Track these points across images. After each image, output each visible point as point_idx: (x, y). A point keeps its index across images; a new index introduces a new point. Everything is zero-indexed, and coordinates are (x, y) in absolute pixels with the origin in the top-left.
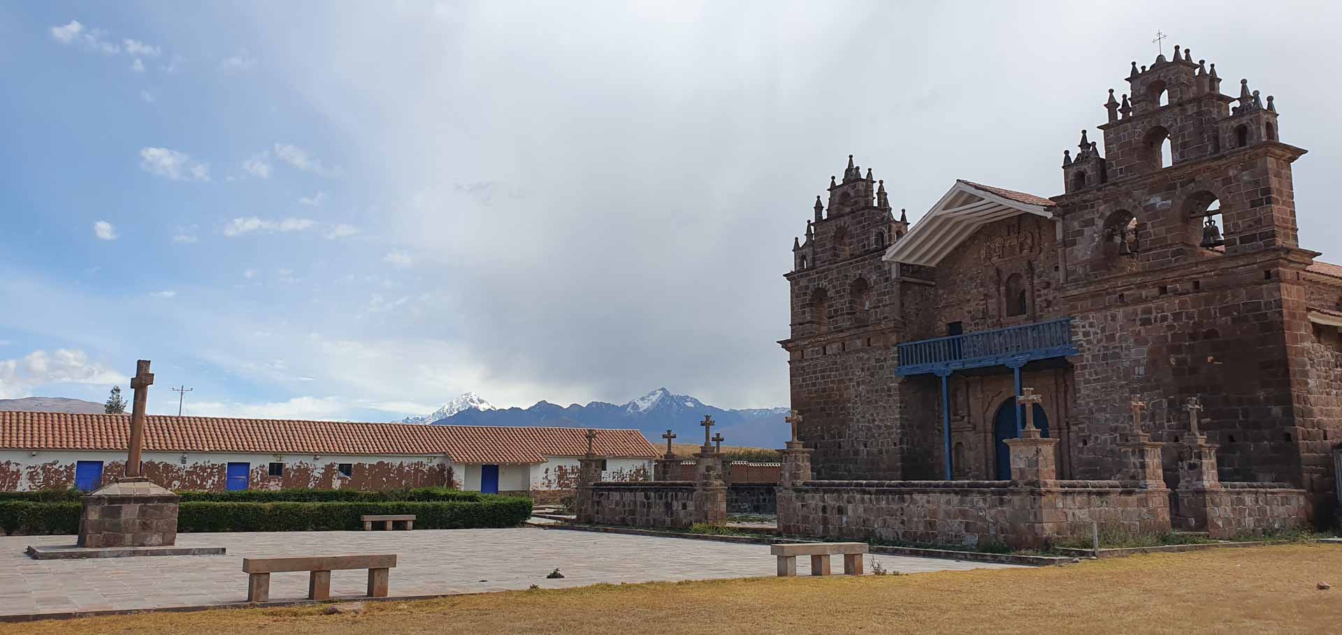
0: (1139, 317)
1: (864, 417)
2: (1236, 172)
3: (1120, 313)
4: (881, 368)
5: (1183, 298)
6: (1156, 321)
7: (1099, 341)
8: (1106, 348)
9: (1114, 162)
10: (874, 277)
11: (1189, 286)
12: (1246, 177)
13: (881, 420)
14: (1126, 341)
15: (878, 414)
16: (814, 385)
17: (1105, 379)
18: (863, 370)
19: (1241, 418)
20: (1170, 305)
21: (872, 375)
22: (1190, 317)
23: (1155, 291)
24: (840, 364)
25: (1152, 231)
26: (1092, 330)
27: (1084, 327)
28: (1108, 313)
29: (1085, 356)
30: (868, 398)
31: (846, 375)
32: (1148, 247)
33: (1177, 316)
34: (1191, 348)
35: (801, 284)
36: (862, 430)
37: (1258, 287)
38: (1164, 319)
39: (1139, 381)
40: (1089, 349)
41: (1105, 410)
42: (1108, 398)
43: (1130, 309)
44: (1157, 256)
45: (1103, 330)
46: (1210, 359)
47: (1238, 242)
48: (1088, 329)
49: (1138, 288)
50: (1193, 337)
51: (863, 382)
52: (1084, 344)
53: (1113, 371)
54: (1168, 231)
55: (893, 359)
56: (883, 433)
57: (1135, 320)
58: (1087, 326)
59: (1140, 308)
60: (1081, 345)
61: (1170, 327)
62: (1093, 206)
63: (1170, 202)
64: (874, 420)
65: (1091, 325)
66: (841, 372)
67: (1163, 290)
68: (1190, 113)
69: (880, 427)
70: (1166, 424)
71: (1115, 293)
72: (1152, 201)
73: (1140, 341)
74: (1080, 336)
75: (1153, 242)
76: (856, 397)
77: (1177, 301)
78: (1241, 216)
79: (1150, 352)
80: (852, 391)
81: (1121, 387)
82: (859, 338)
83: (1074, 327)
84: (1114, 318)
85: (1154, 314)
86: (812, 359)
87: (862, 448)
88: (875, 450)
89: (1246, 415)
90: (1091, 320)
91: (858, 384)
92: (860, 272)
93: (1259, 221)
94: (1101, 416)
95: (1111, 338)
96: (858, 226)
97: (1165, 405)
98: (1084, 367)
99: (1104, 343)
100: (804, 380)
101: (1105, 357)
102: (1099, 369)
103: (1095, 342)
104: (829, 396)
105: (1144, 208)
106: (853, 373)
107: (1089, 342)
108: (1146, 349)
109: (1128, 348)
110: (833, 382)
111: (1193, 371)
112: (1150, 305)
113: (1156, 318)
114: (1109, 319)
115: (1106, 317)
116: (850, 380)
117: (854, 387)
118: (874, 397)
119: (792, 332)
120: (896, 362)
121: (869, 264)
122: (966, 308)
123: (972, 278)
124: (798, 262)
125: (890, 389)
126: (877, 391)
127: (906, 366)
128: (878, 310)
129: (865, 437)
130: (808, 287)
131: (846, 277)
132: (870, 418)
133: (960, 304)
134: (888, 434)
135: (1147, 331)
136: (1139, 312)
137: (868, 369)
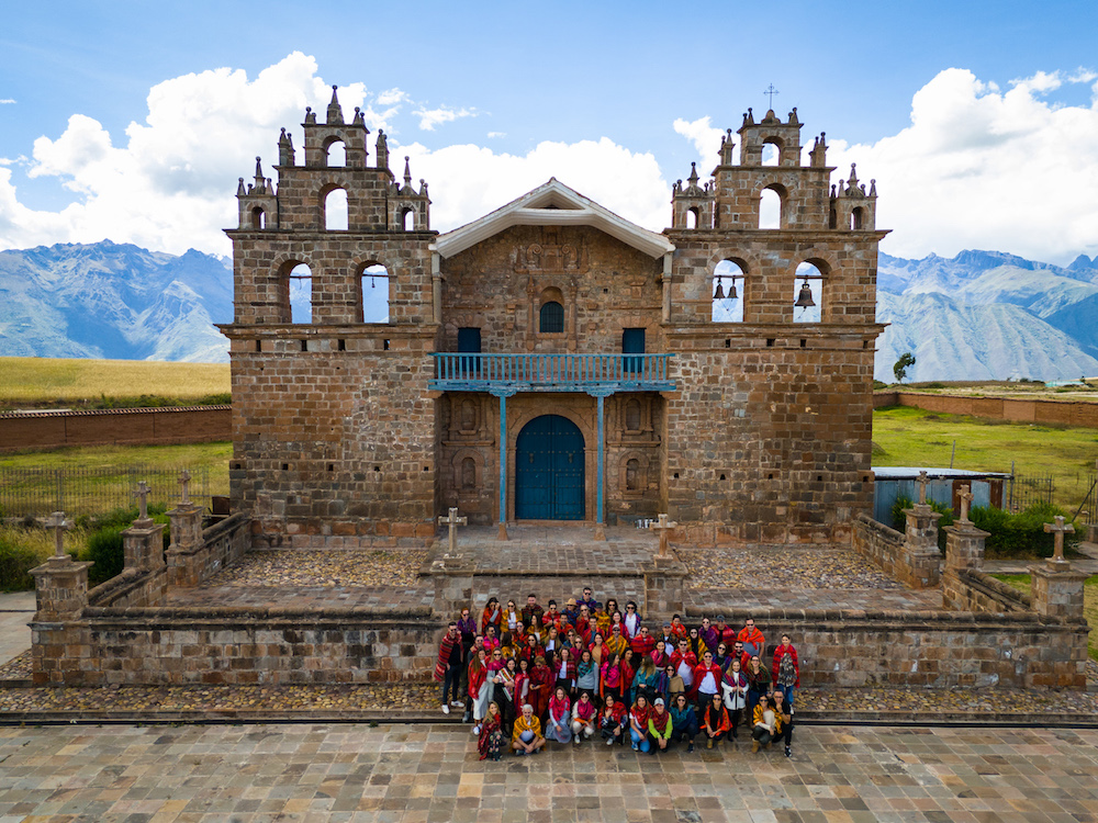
0: (745, 363)
1: (373, 435)
2: (851, 248)
3: (725, 357)
4: (408, 378)
5: (790, 353)
6: (761, 370)
7: (700, 381)
8: (706, 389)
9: (729, 207)
10: (399, 264)
11: (797, 343)
12: (859, 255)
13: (402, 440)
14: (729, 384)
15: (398, 433)
16: (283, 388)
17: (702, 418)
18: (374, 377)
19: (828, 462)
20: (776, 358)
21: (391, 385)
22: (794, 370)
23: (763, 342)
24: (333, 367)
25: (766, 285)
26: (693, 370)
27: (684, 365)
28: (712, 356)
29: (683, 393)
30: (382, 412)
31: (344, 381)
32: (761, 299)
33: (782, 369)
34: (792, 398)
35: (257, 248)
36: (369, 449)
37: (856, 354)
38: (769, 369)
39: (738, 422)
40: (688, 388)
41: (698, 446)
42: (704, 435)
43: (736, 355)
44: (770, 310)
45: (706, 371)
46: (807, 409)
47: (845, 311)
48: (688, 368)
49: (747, 337)
50: (795, 388)
51: (375, 393)
52: (684, 382)
53: (712, 410)
54: (782, 288)
55: (426, 369)
56: (406, 455)
57: (739, 366)
58: (688, 365)
59: (746, 355)
60: (680, 383)
61: (775, 377)
62: (706, 247)
63: (787, 260)
64: (392, 439)
65: (693, 365)
66: (334, 376)
67: (770, 342)
68: (811, 181)
69: (399, 448)
70: (760, 464)
71: (723, 337)
72: (770, 257)
73: (742, 386)
74: (679, 374)
75: (766, 296)
76: (362, 409)
77: (784, 355)
78: (850, 289)
79: (753, 397)
80: (355, 403)
81: (719, 426)
82: (370, 338)
83: (673, 364)
84: (718, 361)
85: (760, 362)
86: (280, 355)
87: (370, 471)
88: (395, 474)
89: (832, 460)
90: (694, 360)
91: (366, 394)
92: (372, 253)
93: (864, 297)
94: (696, 452)
95: (714, 379)
96: (366, 190)
97: (761, 445)
98: (681, 404)
99: (705, 383)
100: (260, 380)
101: (704, 397)
102: (697, 408)
103: (696, 381)
104: (312, 405)
105: (762, 261)
106: (357, 380)
107: (689, 381)
108: (748, 394)
109: (730, 391)
110: (321, 388)
111: (792, 418)
112: (757, 354)
113: (761, 367)
114: (713, 361)
115: (709, 359)
116: (351, 388)
117: (357, 396)
118: (393, 412)
119: (238, 312)
120: (431, 374)
121: (390, 246)
122: (488, 314)
123: (496, 282)
124: (247, 213)
125: (419, 405)
126: (398, 405)
127: (447, 380)
128: (404, 307)
129: (376, 459)
130: (271, 256)
131: (349, 255)
132: (385, 436)
133: (478, 308)
134: (414, 456)
135: (751, 377)
136: (745, 358)
137: (385, 377)
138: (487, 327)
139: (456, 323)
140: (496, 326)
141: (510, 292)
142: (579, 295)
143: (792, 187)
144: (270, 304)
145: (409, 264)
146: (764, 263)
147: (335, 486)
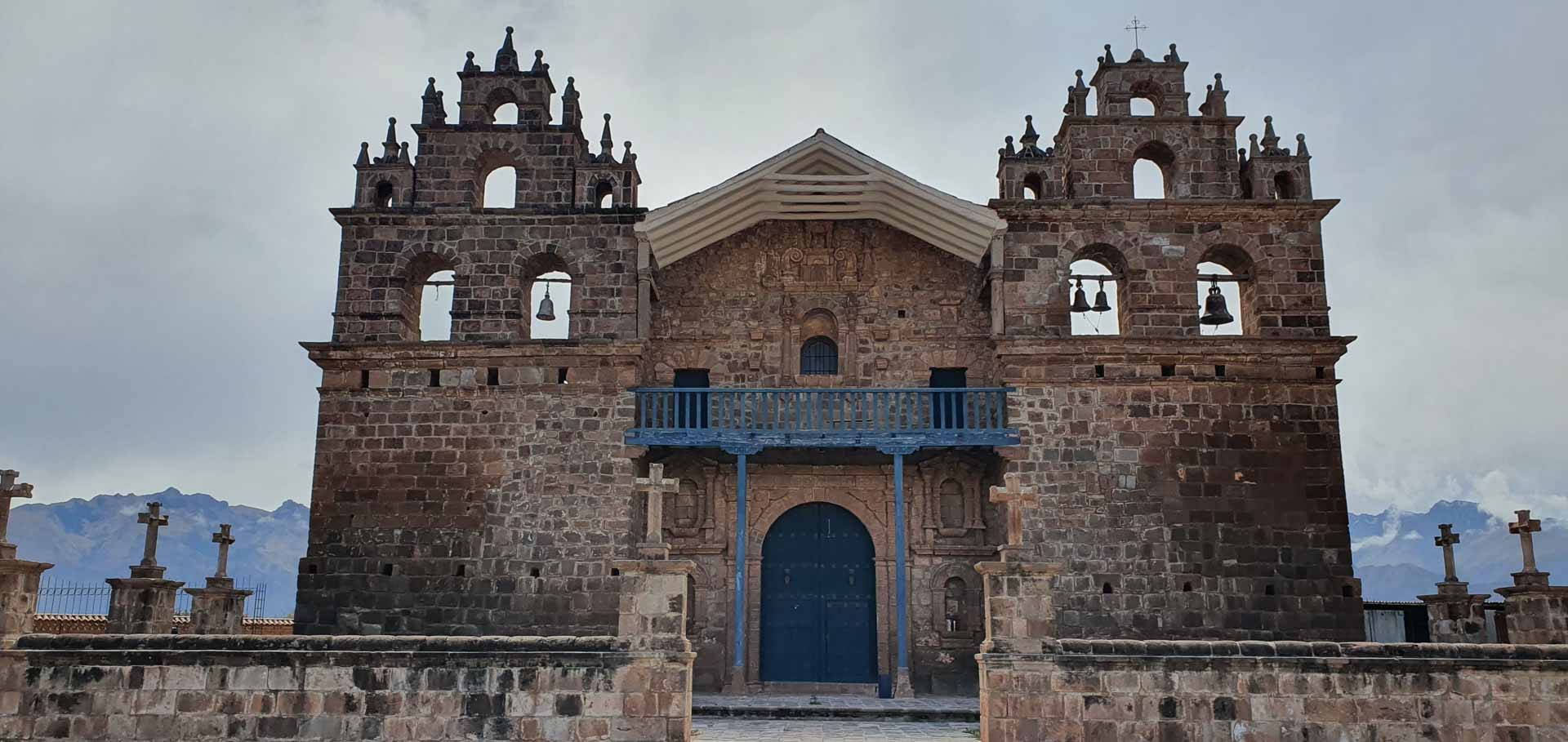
0: (1130, 402)
1: (533, 516)
2: (1279, 231)
3: (1097, 393)
4: (593, 426)
5: (1200, 385)
6: (1156, 412)
7: (1058, 431)
8: (1069, 442)
9: (1086, 174)
10: (588, 258)
11: (1210, 370)
12: (1292, 239)
13: (578, 525)
14: (1106, 435)
15: (573, 513)
16: (395, 443)
17: (1065, 489)
18: (540, 425)
19: (1280, 562)
20: (1180, 393)
21: (566, 437)
22: (1210, 413)
23: (1157, 370)
24: (476, 410)
25: (1153, 283)
26: (1045, 412)
27: (1031, 405)
28: (1076, 391)
29: (1032, 449)
30: (548, 480)
31: (493, 431)
32: (1147, 305)
33: (1190, 410)
34: (1210, 459)
35: (377, 236)
36: (525, 541)
37: (1307, 388)
38: (1169, 411)
39: (1126, 496)
40: (1039, 441)
41: (1062, 536)
42: (1070, 518)
43: (1114, 389)
44: (1162, 320)
45: (1067, 414)
46: (1238, 476)
47: (1280, 322)
48: (1038, 409)
49: (1130, 361)
50: (1213, 442)
51: (539, 449)
52: (1031, 432)
53: (1081, 477)
54: (1178, 288)
55: (622, 413)
56: (583, 550)
57: (1121, 406)
58: (1037, 404)
59: (1131, 390)
60: (1026, 433)
61: (1179, 424)
62: (1055, 229)
63: (1183, 248)
64: (560, 524)
65: (1045, 404)
66: (478, 424)
67: (1168, 371)
68: (1207, 137)
69: (572, 537)
70: (1168, 565)
71: (1091, 361)
72: (1155, 242)
73: (1128, 439)
74: (1024, 418)
75: (1153, 299)
76: (517, 476)
77: (1190, 388)
78: (1285, 289)
79: (1146, 456)
80: (507, 466)
81: (1095, 503)
82: (539, 365)
83: (1013, 403)
84: (1085, 399)
85: (1154, 401)
86: (395, 391)
87: (524, 575)
88: (562, 582)
89: (1287, 558)
90: (1046, 397)
91: (525, 452)
92: (549, 241)
93: (1307, 301)
94: (1059, 546)
95: (1081, 427)
96: (545, 157)
97: (1167, 534)
98: (1031, 466)
99: (1067, 434)
100: (362, 431)
101: (1067, 456)
102: (1056, 473)
103: (1052, 431)
104: (438, 470)
105: (1143, 248)
106: (513, 430)
107: (1040, 430)
108: (1138, 451)
109: (1109, 446)
110: (455, 443)
111: (1212, 490)
112: (1147, 388)
113: (1156, 408)
114: (1078, 399)
115: (1071, 396)
116: (503, 442)
117: (512, 456)
118: (567, 479)
119: (339, 328)
120: (631, 419)
121: (575, 232)
122: (720, 348)
123: (734, 302)
124: (368, 190)
125: (608, 468)
126: (574, 469)
127: (654, 428)
128: (592, 320)
129: (535, 556)
130: (397, 246)
131: (513, 245)
132: (551, 519)
133: (706, 340)
134: (597, 552)
135: (1140, 424)
136: (1129, 395)
137: (557, 425)
138: (718, 367)
139: (671, 362)
140: (732, 367)
141: (755, 316)
142: (861, 321)
143: (1179, 147)
144: (390, 316)
145: (603, 258)
146: (1146, 251)
147: (465, 603)
